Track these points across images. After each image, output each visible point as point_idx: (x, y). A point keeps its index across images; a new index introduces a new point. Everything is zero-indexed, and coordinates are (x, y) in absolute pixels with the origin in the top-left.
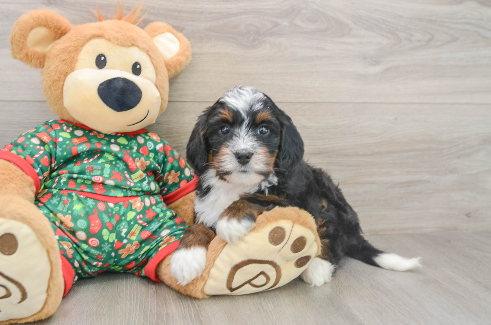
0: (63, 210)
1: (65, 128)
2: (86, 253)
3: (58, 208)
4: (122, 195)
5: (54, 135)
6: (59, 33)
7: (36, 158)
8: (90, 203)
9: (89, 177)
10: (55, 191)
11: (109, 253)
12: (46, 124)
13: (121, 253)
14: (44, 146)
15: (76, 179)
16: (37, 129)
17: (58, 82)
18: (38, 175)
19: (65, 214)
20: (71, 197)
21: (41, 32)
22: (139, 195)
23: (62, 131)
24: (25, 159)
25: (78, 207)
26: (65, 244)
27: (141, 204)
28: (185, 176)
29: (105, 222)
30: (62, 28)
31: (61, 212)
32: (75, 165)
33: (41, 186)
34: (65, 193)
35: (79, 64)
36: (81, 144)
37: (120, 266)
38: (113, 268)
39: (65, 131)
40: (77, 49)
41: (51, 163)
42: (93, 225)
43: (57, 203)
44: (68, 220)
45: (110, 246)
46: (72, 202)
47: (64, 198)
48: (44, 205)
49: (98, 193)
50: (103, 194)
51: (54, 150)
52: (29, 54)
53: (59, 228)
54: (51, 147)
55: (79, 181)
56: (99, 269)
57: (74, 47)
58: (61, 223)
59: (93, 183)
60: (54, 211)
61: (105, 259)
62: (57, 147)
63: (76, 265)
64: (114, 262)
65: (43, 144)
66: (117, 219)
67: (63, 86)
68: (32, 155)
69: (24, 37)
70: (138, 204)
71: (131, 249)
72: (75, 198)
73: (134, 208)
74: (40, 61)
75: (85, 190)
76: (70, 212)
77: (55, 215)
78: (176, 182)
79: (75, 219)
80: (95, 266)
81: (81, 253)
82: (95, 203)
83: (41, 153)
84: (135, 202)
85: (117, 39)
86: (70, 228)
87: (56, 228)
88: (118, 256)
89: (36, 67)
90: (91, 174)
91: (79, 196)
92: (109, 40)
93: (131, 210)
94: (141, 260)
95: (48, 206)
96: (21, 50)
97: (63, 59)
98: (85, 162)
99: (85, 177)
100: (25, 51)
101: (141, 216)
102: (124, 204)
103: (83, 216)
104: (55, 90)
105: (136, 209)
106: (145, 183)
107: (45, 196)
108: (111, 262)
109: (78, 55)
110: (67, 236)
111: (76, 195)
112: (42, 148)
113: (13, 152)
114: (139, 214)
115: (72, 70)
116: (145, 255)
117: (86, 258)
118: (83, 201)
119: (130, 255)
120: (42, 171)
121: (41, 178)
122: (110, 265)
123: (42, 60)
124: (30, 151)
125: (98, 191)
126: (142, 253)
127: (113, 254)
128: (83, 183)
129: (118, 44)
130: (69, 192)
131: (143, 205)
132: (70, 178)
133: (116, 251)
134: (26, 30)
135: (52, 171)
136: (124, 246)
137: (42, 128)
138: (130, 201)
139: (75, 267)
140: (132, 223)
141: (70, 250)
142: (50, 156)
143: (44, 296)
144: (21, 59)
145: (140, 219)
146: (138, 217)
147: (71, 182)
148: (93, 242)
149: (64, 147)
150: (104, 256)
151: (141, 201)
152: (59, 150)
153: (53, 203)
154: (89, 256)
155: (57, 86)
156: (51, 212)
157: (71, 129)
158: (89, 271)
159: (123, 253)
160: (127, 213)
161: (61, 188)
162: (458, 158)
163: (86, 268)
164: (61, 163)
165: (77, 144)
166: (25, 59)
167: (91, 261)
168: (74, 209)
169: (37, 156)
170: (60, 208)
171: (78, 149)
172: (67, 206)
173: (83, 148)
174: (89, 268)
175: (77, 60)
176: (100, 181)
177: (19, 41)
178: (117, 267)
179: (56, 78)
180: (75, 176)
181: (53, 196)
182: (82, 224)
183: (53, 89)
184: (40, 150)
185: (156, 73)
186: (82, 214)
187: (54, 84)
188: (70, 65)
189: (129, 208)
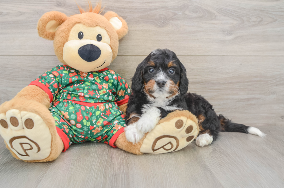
0: (64, 109)
1: (66, 69)
2: (75, 131)
3: (62, 109)
4: (94, 102)
5: (60, 72)
6: (61, 22)
7: (51, 84)
8: (78, 106)
9: (77, 93)
10: (61, 100)
11: (87, 132)
12: (57, 67)
13: (93, 132)
14: (55, 78)
15: (71, 94)
16: (53, 69)
17: (60, 47)
18: (52, 92)
19: (65, 111)
20: (69, 103)
21: (53, 22)
22: (102, 102)
23: (64, 70)
24: (45, 85)
25: (71, 108)
26: (65, 126)
27: (103, 107)
28: (128, 92)
29: (85, 116)
30: (63, 19)
31: (63, 110)
32: (70, 87)
33: (54, 98)
34: (66, 101)
35: (70, 38)
36: (73, 76)
37: (94, 139)
38: (90, 139)
39: (66, 70)
40: (69, 30)
41: (59, 86)
42: (78, 117)
43: (62, 106)
44: (66, 114)
45: (87, 128)
46: (69, 105)
47: (65, 104)
48: (56, 107)
49: (82, 101)
50: (84, 101)
51: (61, 80)
52: (47, 34)
53: (62, 118)
54: (59, 78)
55: (72, 95)
56: (83, 139)
57: (67, 29)
58: (64, 116)
59: (79, 96)
60: (60, 110)
61: (85, 134)
62: (62, 78)
63: (71, 136)
64: (90, 136)
65: (55, 77)
66: (91, 115)
67: (63, 49)
68: (49, 82)
69: (44, 26)
70: (102, 107)
71: (98, 130)
72: (70, 104)
73: (100, 109)
74: (52, 36)
75: (75, 100)
76: (67, 110)
77: (61, 112)
78: (123, 95)
79: (70, 114)
80: (81, 138)
81: (72, 131)
82: (80, 106)
83: (54, 81)
84: (101, 106)
85: (88, 24)
86: (68, 118)
87: (61, 118)
88: (92, 133)
89: (51, 40)
90: (78, 92)
91: (72, 103)
92: (84, 24)
93: (98, 110)
94: (104, 136)
95: (58, 107)
96: (43, 33)
97: (62, 35)
98: (75, 86)
99: (75, 93)
100: (45, 33)
101: (103, 113)
102: (94, 107)
103: (73, 112)
104: (60, 51)
105: (101, 110)
106: (106, 96)
107: (56, 103)
108: (89, 136)
109: (69, 33)
110: (66, 122)
111: (71, 102)
112: (54, 79)
113: (40, 81)
114: (102, 112)
115: (67, 41)
116: (106, 133)
117: (75, 133)
118: (74, 105)
119: (98, 133)
120: (54, 91)
121: (53, 94)
122: (88, 138)
123: (53, 36)
124: (48, 80)
125: (82, 100)
126: (104, 132)
127: (89, 132)
128: (75, 96)
129: (88, 26)
130: (68, 101)
131: (105, 108)
132: (68, 93)
133: (91, 131)
134: (45, 23)
135: (60, 90)
136: (94, 128)
137: (55, 69)
138: (98, 106)
139: (70, 138)
140: (98, 117)
141: (67, 129)
142: (59, 83)
143: (50, 150)
144: (44, 37)
145: (103, 115)
146: (102, 114)
147: (69, 96)
148: (79, 126)
149: (65, 78)
150: (85, 133)
151: (104, 106)
152: (63, 80)
153: (60, 106)
154: (77, 132)
155: (60, 49)
156: (59, 110)
157: (69, 69)
158: (78, 140)
159: (95, 132)
160: (96, 112)
161: (64, 99)
162: (276, 86)
163: (76, 138)
164: (64, 86)
165: (72, 77)
166: (45, 37)
167: (78, 135)
168: (69, 109)
169: (51, 83)
170: (63, 108)
171: (72, 79)
172: (66, 108)
173: (75, 79)
174: (78, 139)
175: (69, 36)
176: (82, 95)
177: (42, 29)
178: (92, 139)
179: (59, 45)
180: (70, 92)
181: (60, 102)
182: (73, 116)
183: (58, 51)
184: (53, 80)
185: (110, 39)
186: (73, 111)
187: (59, 48)
188: (65, 38)
189: (97, 109)
